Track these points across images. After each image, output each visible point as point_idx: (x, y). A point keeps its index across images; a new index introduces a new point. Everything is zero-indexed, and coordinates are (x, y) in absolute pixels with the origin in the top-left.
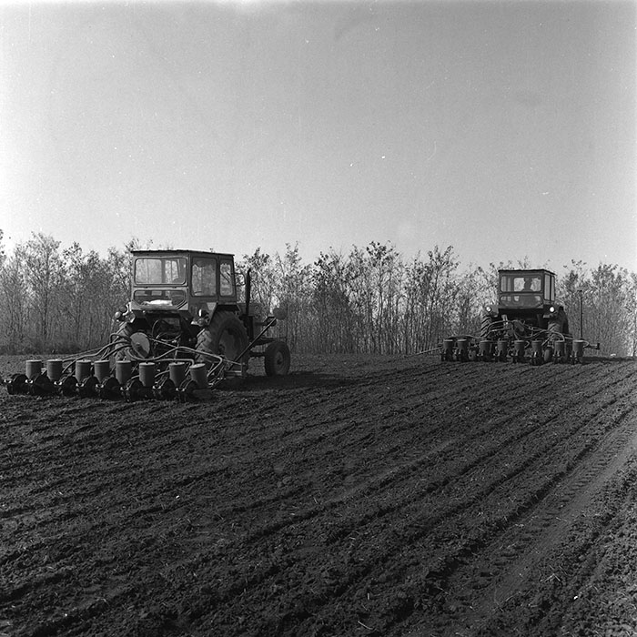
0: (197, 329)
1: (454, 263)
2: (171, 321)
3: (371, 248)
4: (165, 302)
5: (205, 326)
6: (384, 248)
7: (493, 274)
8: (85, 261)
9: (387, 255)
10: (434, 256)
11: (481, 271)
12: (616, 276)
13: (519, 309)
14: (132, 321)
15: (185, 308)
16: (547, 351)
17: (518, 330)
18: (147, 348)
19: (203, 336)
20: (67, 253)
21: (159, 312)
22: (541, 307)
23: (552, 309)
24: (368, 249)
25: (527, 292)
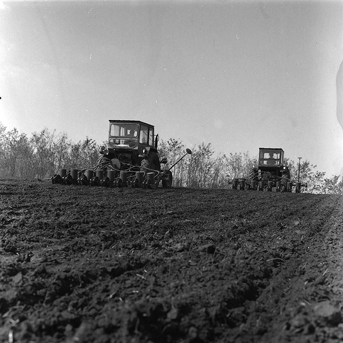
0: (142, 159)
1: (212, 152)
2: (127, 155)
3: (170, 142)
4: (126, 145)
5: (146, 158)
6: (177, 142)
7: (231, 159)
8: (18, 139)
9: (178, 145)
10: (202, 148)
11: (225, 157)
12: (289, 164)
13: (268, 167)
14: (107, 154)
15: (137, 148)
16: (283, 187)
17: (268, 177)
18: (119, 166)
19: (144, 162)
20: (10, 134)
21: (122, 150)
22: (279, 166)
23: (284, 168)
24: (168, 142)
25: (271, 160)
